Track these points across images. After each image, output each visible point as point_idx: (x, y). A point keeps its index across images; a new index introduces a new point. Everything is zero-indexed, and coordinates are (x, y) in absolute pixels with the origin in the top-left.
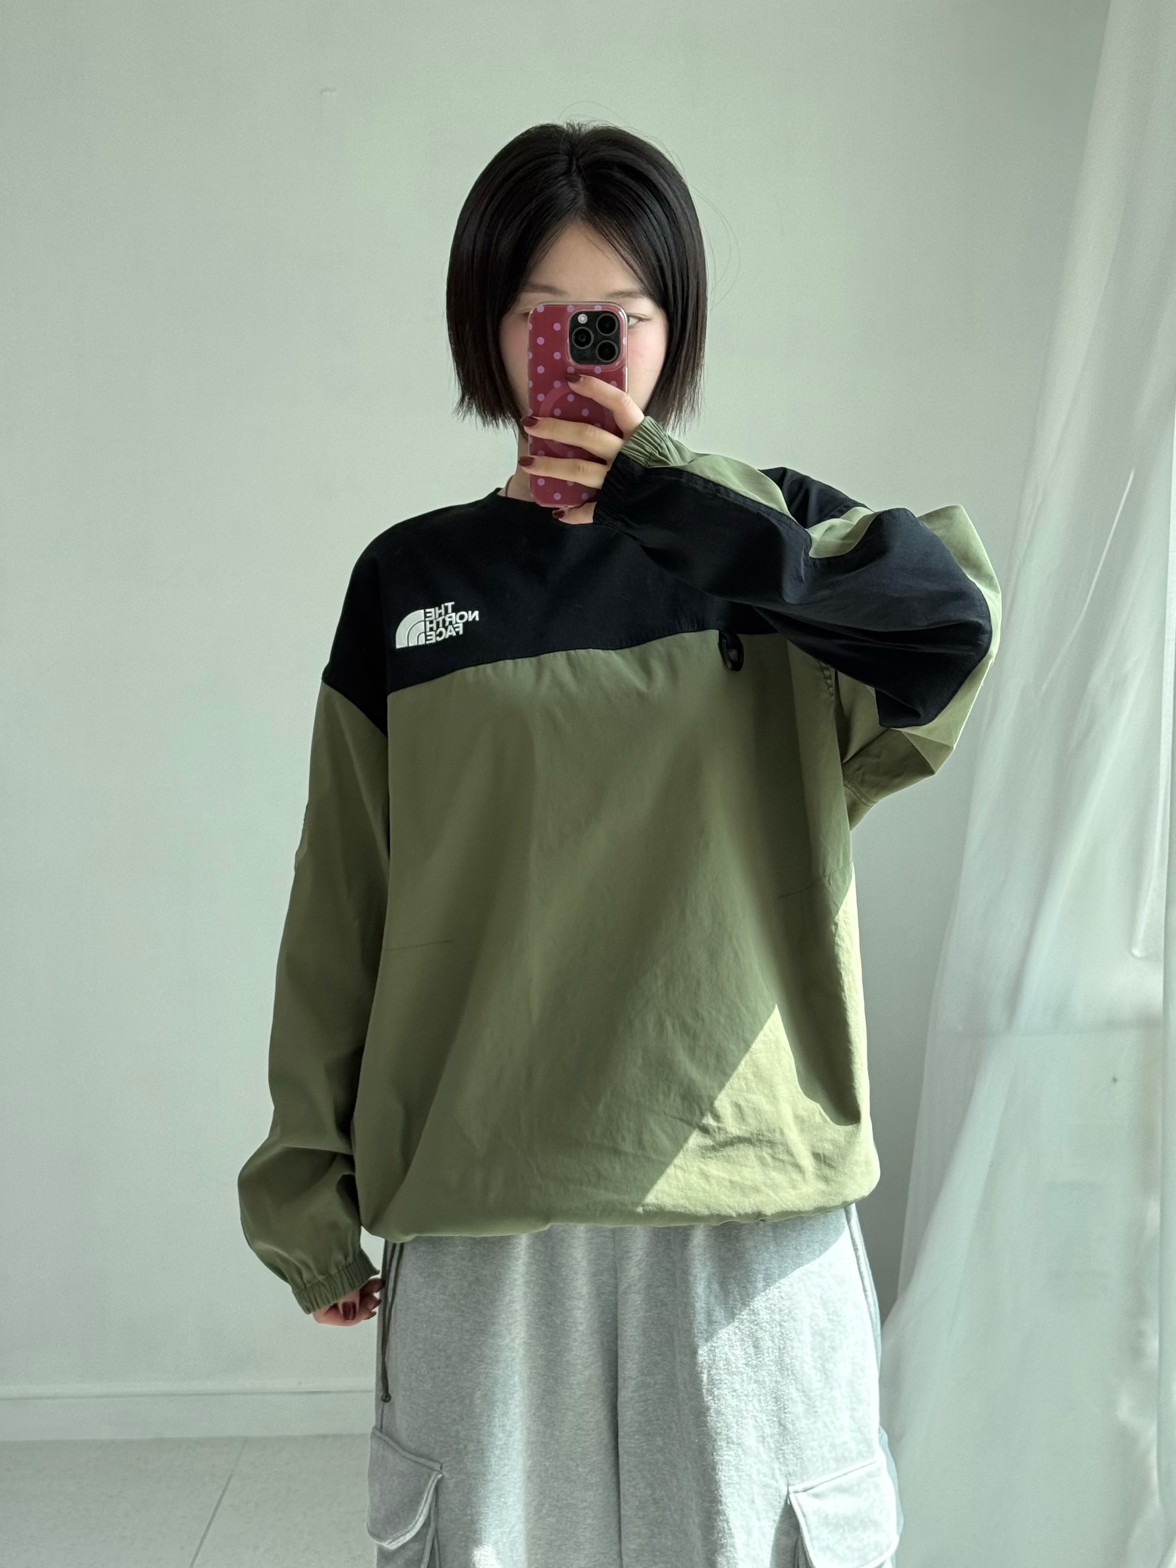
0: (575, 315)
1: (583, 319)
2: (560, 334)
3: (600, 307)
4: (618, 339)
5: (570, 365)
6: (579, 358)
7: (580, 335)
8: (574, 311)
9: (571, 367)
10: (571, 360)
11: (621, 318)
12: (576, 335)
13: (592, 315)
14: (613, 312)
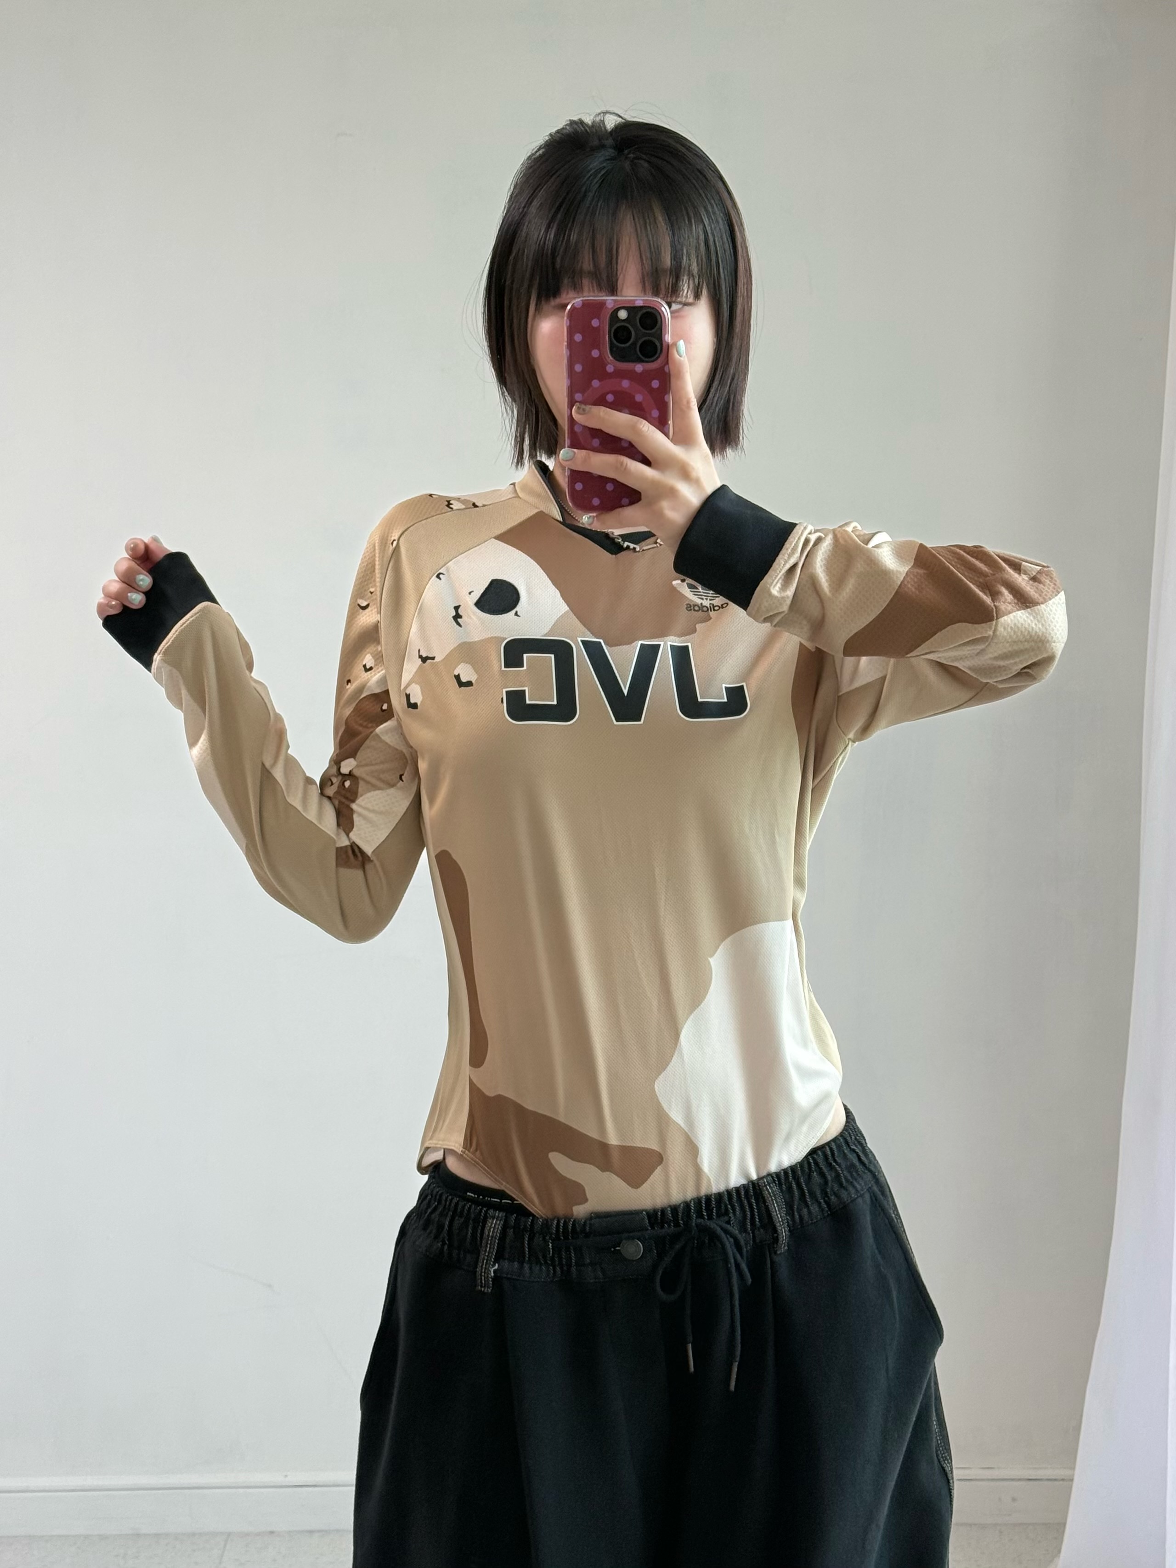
0: (615, 310)
1: (623, 314)
2: (597, 330)
3: (642, 302)
4: (660, 336)
5: (609, 363)
6: (620, 355)
7: (620, 333)
8: (614, 306)
9: (609, 366)
10: (611, 358)
11: (663, 311)
12: (615, 332)
13: (632, 310)
14: (655, 307)
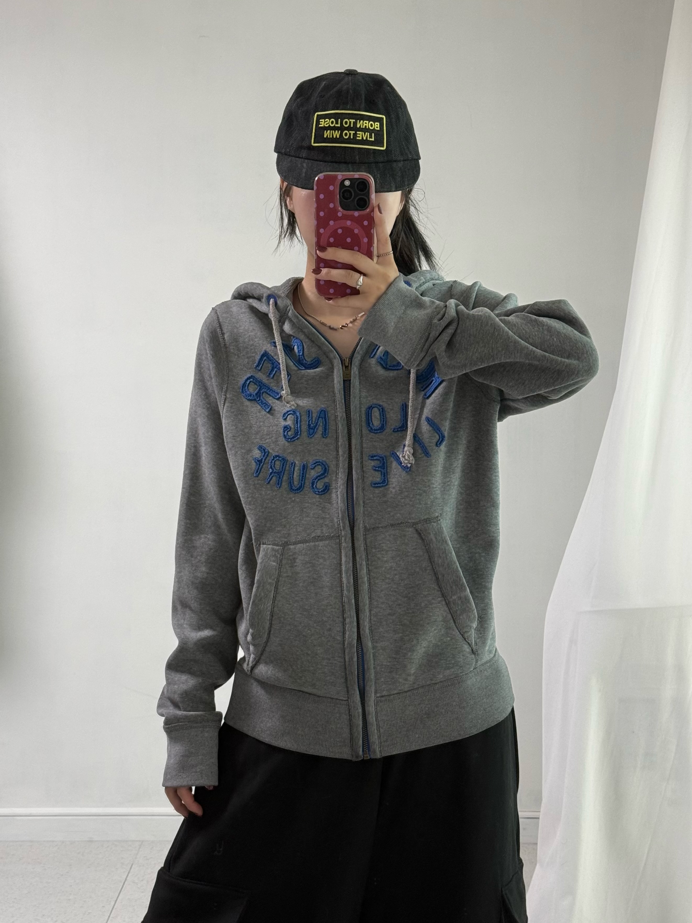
0: (343, 181)
1: (347, 183)
2: (333, 192)
4: (368, 195)
6: (344, 207)
7: (345, 193)
8: (342, 178)
9: (339, 212)
10: (340, 208)
12: (343, 193)
13: (352, 180)
